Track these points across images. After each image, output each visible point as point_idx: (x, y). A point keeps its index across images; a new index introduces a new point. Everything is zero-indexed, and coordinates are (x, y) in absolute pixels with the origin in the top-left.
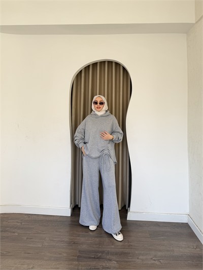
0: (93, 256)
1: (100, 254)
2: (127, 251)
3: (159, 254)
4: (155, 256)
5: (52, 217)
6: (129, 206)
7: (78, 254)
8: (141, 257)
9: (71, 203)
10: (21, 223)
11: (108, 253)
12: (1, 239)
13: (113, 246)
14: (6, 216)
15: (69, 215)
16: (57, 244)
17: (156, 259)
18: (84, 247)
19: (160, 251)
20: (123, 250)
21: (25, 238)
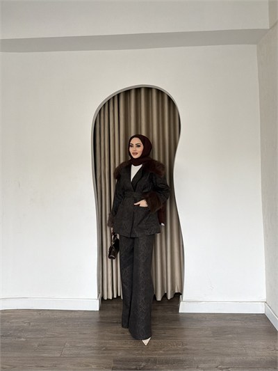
0: (135, 367)
1: (143, 364)
2: (181, 357)
3: (227, 359)
4: (222, 363)
5: (73, 313)
7: (113, 365)
8: (202, 365)
9: (99, 292)
10: (29, 323)
11: (155, 361)
12: (2, 347)
13: (161, 352)
14: (6, 314)
15: (97, 309)
16: (83, 352)
17: (223, 367)
18: (121, 354)
19: (228, 355)
20: (175, 356)
21: (36, 345)
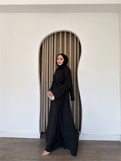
6: (80, 130)
9: (40, 129)
10: (5, 145)
15: (39, 138)
21: (8, 158)
